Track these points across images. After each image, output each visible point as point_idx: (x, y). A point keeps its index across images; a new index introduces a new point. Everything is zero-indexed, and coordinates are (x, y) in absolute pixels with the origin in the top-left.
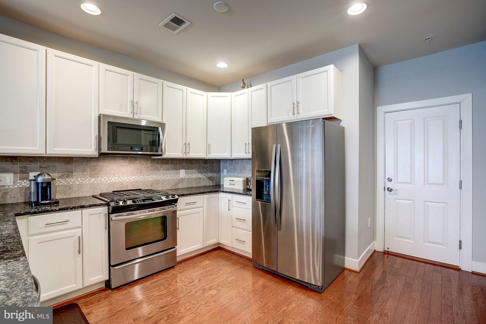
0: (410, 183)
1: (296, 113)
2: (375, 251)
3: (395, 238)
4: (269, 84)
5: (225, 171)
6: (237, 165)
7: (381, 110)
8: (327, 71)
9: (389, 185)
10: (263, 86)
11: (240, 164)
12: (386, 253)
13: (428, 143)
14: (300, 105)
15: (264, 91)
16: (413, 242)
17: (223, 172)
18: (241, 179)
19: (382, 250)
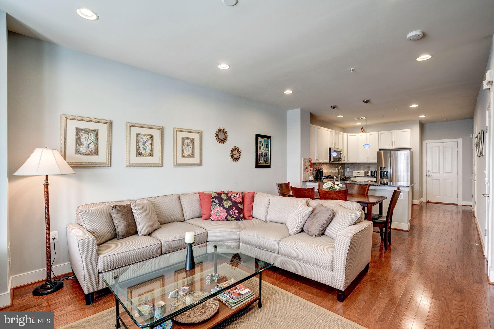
0: (438, 173)
1: (393, 145)
2: (423, 202)
3: (432, 196)
4: (380, 133)
5: (348, 169)
6: (356, 166)
7: (425, 142)
8: (408, 131)
9: (428, 174)
10: (377, 133)
11: (358, 165)
12: (428, 202)
13: (445, 156)
14: (396, 143)
15: (377, 135)
16: (439, 196)
17: (346, 169)
18: (364, 172)
19: (426, 201)
